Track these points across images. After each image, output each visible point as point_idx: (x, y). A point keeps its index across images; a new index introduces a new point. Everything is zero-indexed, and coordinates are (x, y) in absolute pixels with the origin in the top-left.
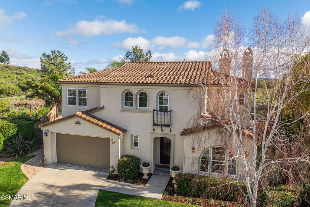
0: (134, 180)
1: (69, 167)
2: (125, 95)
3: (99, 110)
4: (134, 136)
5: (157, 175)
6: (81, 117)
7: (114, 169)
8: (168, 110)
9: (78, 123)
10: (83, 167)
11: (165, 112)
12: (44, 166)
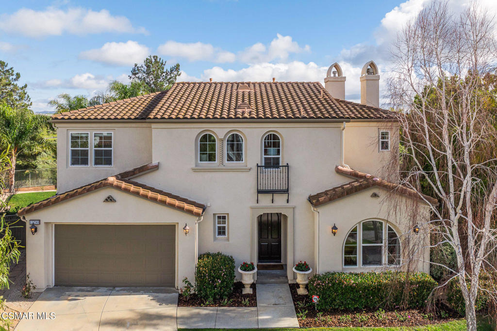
0: (231, 300)
1: (87, 293)
2: (200, 142)
3: (149, 171)
4: (218, 216)
5: (263, 283)
6: (118, 188)
7: (190, 284)
8: (281, 165)
9: (110, 199)
10: (117, 289)
11: (274, 167)
12: (30, 298)
